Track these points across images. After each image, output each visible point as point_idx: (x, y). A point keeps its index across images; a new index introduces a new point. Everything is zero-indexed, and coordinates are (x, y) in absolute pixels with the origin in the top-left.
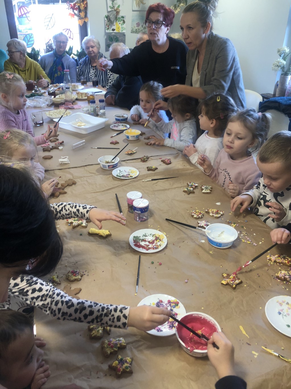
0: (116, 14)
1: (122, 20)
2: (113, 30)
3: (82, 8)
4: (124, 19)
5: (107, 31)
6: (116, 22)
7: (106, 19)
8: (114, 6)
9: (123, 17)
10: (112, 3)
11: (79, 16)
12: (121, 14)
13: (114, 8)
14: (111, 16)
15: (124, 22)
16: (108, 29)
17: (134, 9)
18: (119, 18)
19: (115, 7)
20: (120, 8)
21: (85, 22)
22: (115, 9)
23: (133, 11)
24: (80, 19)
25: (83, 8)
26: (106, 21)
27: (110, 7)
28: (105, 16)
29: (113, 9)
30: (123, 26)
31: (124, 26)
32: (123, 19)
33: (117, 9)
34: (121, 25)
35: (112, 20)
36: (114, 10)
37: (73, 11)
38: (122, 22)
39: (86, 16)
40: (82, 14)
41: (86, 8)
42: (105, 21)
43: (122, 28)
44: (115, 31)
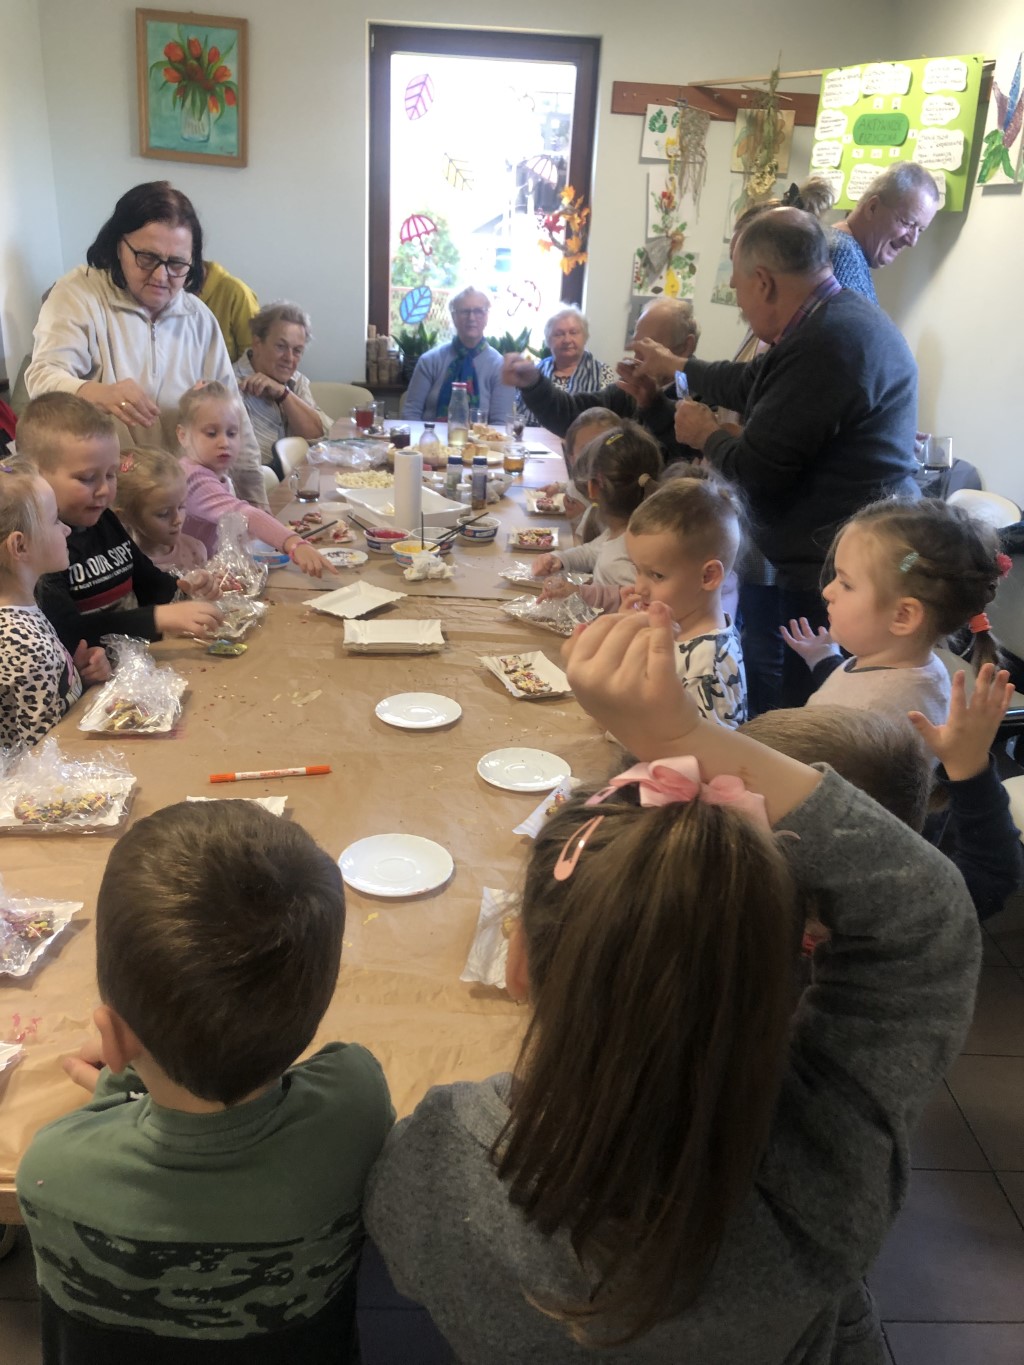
0: (668, 249)
1: (686, 264)
2: (657, 290)
3: (575, 227)
4: (694, 262)
5: (636, 293)
6: (668, 268)
7: (638, 259)
8: (666, 227)
9: (690, 257)
10: (663, 218)
11: (564, 248)
12: (687, 248)
13: (667, 233)
14: (653, 253)
15: (693, 270)
16: (640, 286)
18: (679, 259)
19: (669, 228)
20: (685, 233)
21: (577, 263)
22: (670, 232)
24: (566, 255)
25: (577, 227)
26: (638, 265)
27: (656, 228)
28: (636, 251)
29: (664, 234)
30: (688, 281)
31: (692, 281)
32: (689, 262)
33: (675, 234)
34: (684, 278)
35: (655, 262)
36: (667, 236)
37: (551, 234)
38: (687, 269)
39: (583, 249)
40: (574, 244)
41: (585, 228)
42: (635, 263)
43: (684, 286)
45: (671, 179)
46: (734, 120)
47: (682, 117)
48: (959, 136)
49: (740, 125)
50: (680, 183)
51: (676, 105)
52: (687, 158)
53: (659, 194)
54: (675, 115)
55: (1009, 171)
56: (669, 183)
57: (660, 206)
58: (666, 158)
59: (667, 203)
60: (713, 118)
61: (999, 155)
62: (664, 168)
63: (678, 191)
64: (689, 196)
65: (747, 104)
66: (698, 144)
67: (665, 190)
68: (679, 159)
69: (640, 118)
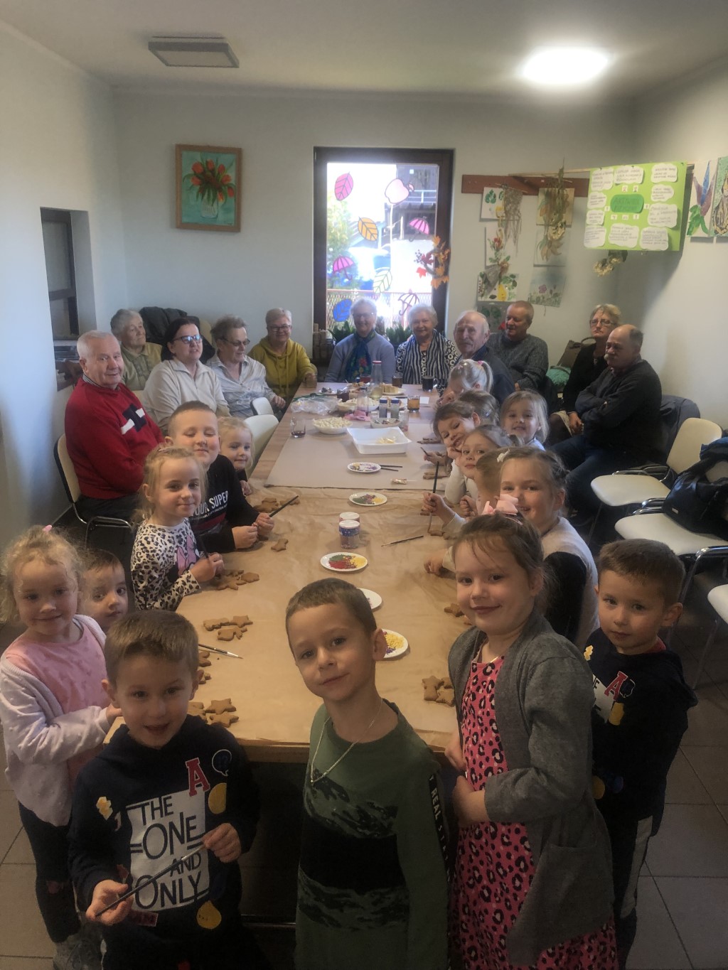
0: (499, 272)
1: (511, 280)
2: (493, 297)
4: (515, 279)
5: (480, 299)
6: (499, 284)
7: (480, 279)
8: (497, 259)
9: (513, 276)
10: (495, 254)
11: (434, 273)
12: (511, 271)
13: (498, 262)
14: (490, 275)
15: (515, 284)
16: (482, 295)
17: (536, 263)
18: (507, 277)
19: (499, 260)
20: (509, 262)
21: (442, 282)
22: (500, 262)
23: (535, 266)
24: (435, 277)
25: (442, 261)
26: (481, 283)
27: (491, 259)
28: (479, 274)
29: (496, 263)
30: (512, 291)
31: (515, 290)
32: (513, 279)
33: (503, 263)
34: (509, 289)
35: (491, 281)
37: (425, 265)
38: (511, 284)
39: (446, 273)
40: (440, 270)
41: (447, 261)
42: (479, 281)
43: (510, 294)
44: (496, 300)
45: (500, 230)
46: (537, 195)
47: (505, 194)
48: (674, 208)
49: (541, 198)
50: (506, 232)
51: (501, 187)
52: (509, 217)
53: (492, 240)
54: (501, 193)
55: (704, 229)
56: (499, 233)
57: (493, 246)
58: (496, 218)
59: (498, 245)
60: (525, 194)
61: (699, 219)
62: (496, 224)
63: (504, 237)
64: (511, 241)
65: (545, 185)
66: (516, 209)
67: (496, 237)
68: (504, 218)
69: (480, 195)
